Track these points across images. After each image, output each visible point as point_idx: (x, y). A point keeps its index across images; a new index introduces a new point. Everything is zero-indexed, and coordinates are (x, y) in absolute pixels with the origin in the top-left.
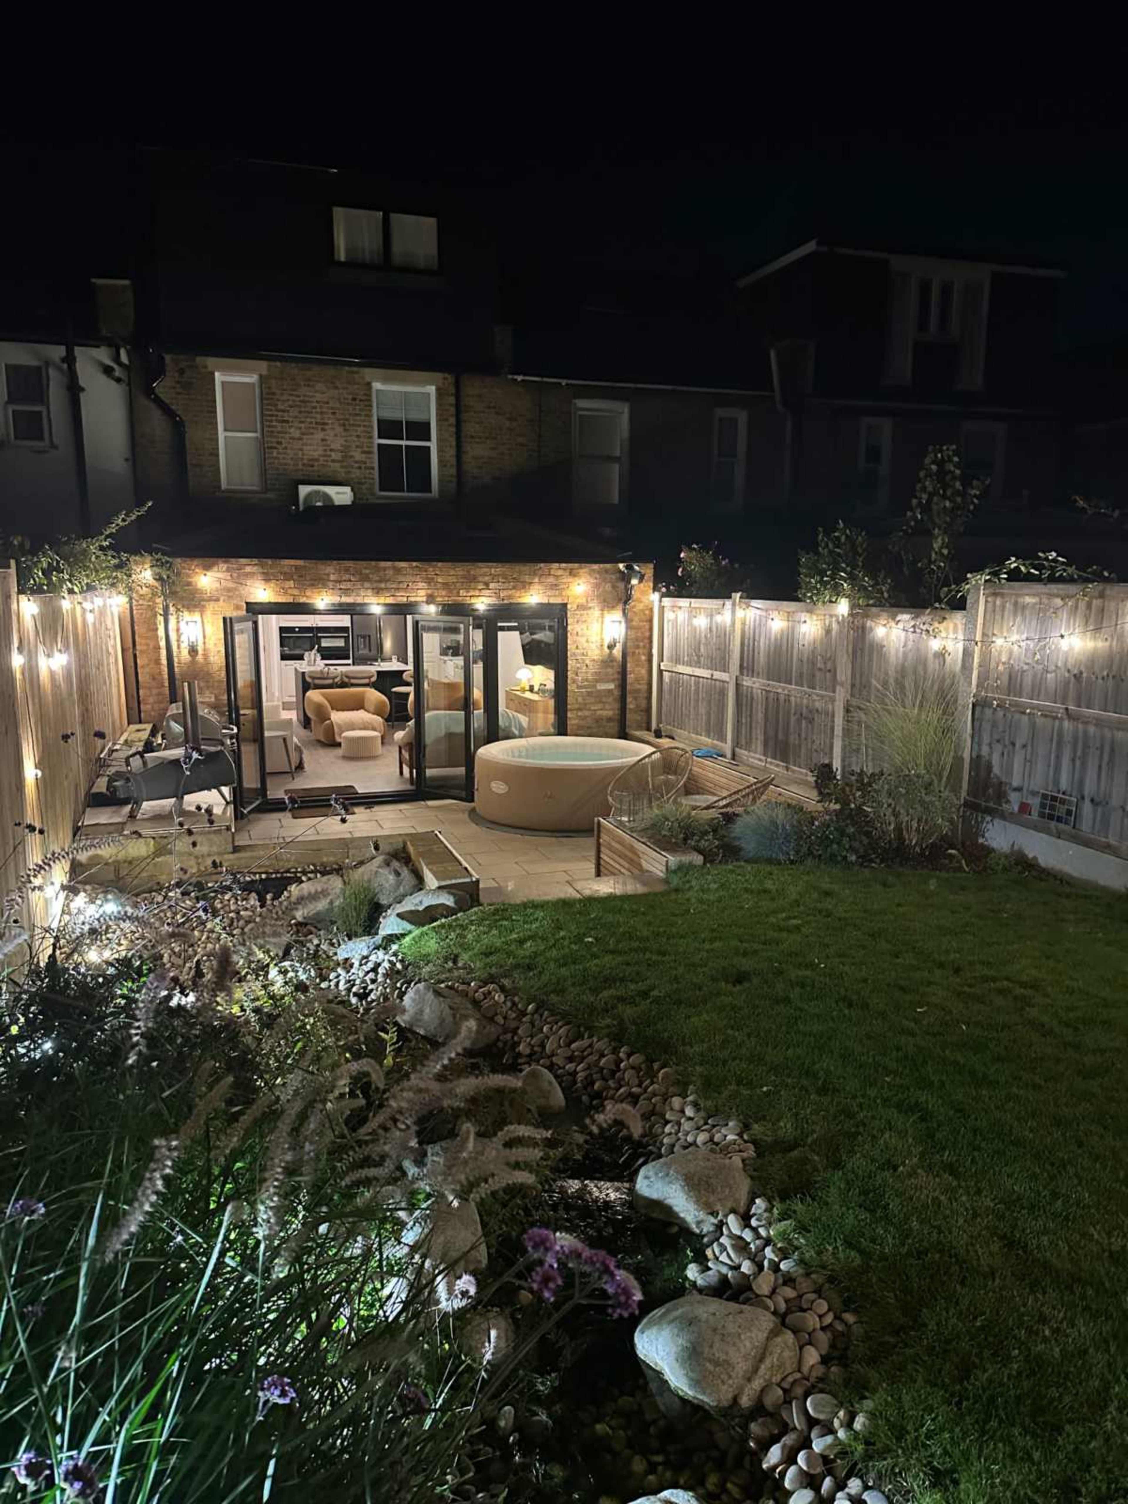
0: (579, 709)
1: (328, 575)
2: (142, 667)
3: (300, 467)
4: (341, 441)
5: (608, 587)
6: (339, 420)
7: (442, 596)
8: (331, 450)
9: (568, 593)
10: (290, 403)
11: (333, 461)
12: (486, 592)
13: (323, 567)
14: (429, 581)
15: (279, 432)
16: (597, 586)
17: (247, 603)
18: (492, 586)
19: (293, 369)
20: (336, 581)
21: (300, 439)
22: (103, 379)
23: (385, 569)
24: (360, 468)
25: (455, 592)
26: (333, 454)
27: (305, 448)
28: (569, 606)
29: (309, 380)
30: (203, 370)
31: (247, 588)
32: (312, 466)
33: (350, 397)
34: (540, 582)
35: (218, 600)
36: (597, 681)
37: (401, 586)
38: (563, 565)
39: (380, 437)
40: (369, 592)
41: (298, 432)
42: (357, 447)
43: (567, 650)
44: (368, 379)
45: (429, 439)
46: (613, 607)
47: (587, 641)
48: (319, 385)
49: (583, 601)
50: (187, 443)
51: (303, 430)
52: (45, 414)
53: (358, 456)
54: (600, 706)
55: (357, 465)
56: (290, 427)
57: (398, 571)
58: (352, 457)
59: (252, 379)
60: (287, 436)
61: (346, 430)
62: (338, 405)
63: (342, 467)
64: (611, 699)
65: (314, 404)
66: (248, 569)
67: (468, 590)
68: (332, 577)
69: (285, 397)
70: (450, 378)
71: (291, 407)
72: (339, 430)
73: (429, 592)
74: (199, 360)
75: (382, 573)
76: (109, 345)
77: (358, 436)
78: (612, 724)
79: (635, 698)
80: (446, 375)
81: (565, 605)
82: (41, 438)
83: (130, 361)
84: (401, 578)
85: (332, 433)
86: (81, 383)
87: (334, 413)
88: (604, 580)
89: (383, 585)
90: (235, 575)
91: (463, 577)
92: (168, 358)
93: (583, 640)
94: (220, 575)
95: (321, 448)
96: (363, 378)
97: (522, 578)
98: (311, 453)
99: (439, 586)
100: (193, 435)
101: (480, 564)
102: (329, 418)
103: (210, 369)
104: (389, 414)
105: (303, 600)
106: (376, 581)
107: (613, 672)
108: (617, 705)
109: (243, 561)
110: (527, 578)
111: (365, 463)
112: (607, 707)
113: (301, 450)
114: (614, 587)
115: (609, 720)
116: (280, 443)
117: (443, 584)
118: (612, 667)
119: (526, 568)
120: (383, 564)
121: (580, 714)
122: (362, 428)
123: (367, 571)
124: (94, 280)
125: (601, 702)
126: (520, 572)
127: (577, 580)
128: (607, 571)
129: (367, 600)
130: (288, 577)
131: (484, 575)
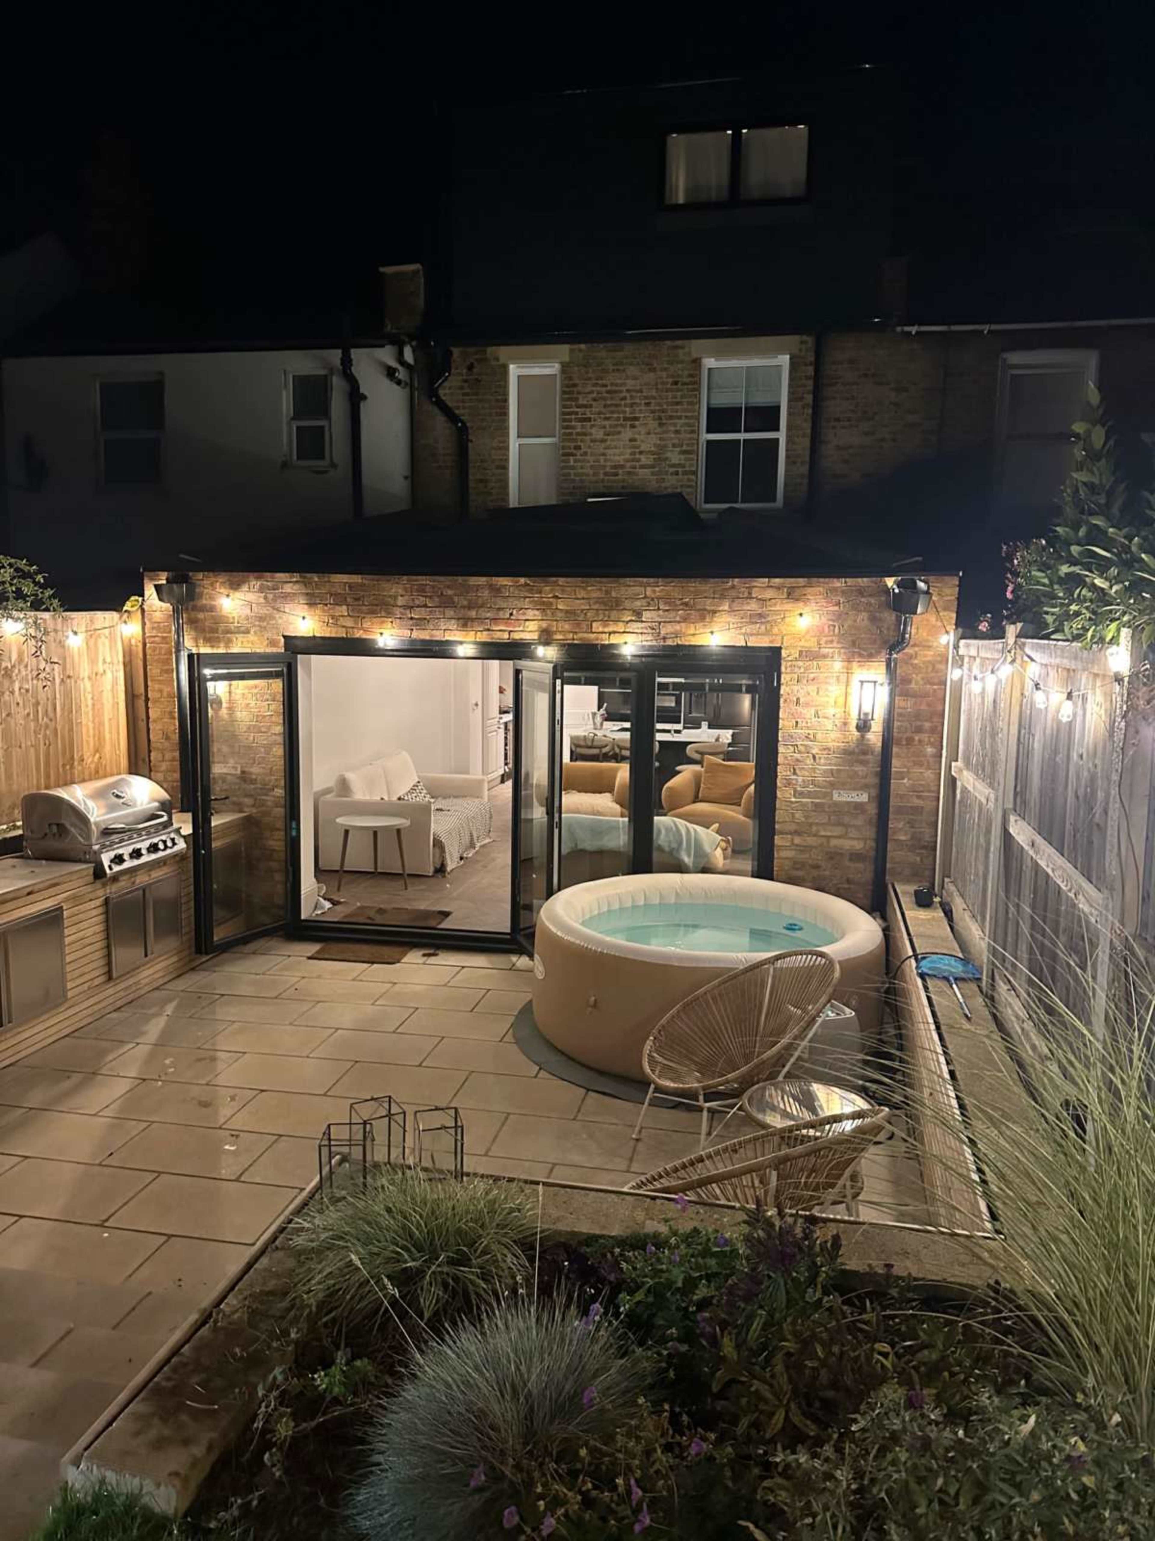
0: (797, 833)
1: (395, 598)
2: (154, 721)
3: (601, 476)
4: (654, 439)
5: (863, 618)
6: (653, 412)
7: (564, 631)
8: (641, 453)
9: (784, 629)
10: (594, 395)
11: (642, 467)
12: (636, 627)
13: (386, 585)
14: (544, 607)
15: (578, 434)
16: (839, 617)
17: (284, 637)
18: (646, 615)
19: (601, 351)
20: (405, 607)
21: (603, 441)
22: (386, 383)
23: (478, 587)
24: (677, 473)
25: (584, 626)
26: (643, 458)
27: (609, 452)
28: (784, 653)
29: (622, 364)
30: (494, 363)
31: (285, 617)
32: (616, 475)
33: (670, 380)
34: (732, 611)
35: (247, 632)
36: (832, 785)
37: (501, 614)
38: (777, 581)
39: (709, 431)
40: (453, 625)
41: (601, 432)
42: (674, 446)
43: (777, 730)
44: (695, 355)
45: (777, 429)
46: (871, 656)
47: (817, 715)
48: (632, 368)
49: (811, 643)
50: (471, 452)
51: (608, 429)
52: (327, 429)
53: (675, 457)
54: (838, 831)
55: (672, 470)
56: (592, 426)
57: (496, 591)
58: (666, 459)
59: (551, 369)
60: (588, 438)
61: (661, 425)
62: (654, 393)
63: (653, 474)
64: (859, 822)
65: (624, 394)
66: (288, 588)
67: (605, 622)
68: (400, 601)
69: (589, 388)
70: (810, 340)
71: (595, 400)
72: (653, 424)
73: (544, 625)
74: (490, 350)
75: (472, 595)
76: (392, 343)
77: (677, 432)
78: (860, 865)
79: (911, 824)
80: (805, 338)
81: (776, 652)
82: (322, 457)
83: (415, 360)
84: (501, 604)
85: (643, 430)
86: (362, 390)
87: (647, 404)
88: (855, 608)
89: (473, 614)
90: (270, 596)
91: (598, 601)
92: (456, 352)
93: (809, 713)
94: (252, 597)
95: (629, 451)
96: (690, 353)
97: (701, 603)
98: (617, 458)
99: (560, 615)
100: (479, 444)
101: (628, 580)
102: (641, 411)
103: (502, 361)
104: (722, 400)
105: (359, 634)
106: (463, 607)
107: (868, 771)
108: (870, 832)
109: (281, 576)
110: (709, 605)
111: (683, 466)
112: (853, 833)
113: (604, 454)
114: (873, 619)
115: (856, 857)
116: (578, 448)
117: (567, 612)
118: (864, 763)
119: (708, 586)
120: (474, 581)
121: (797, 840)
122: (683, 421)
123: (450, 592)
124: (382, 269)
125: (839, 824)
126: (697, 593)
127: (799, 607)
128: (861, 592)
129: (449, 637)
130: (339, 599)
131: (634, 598)
